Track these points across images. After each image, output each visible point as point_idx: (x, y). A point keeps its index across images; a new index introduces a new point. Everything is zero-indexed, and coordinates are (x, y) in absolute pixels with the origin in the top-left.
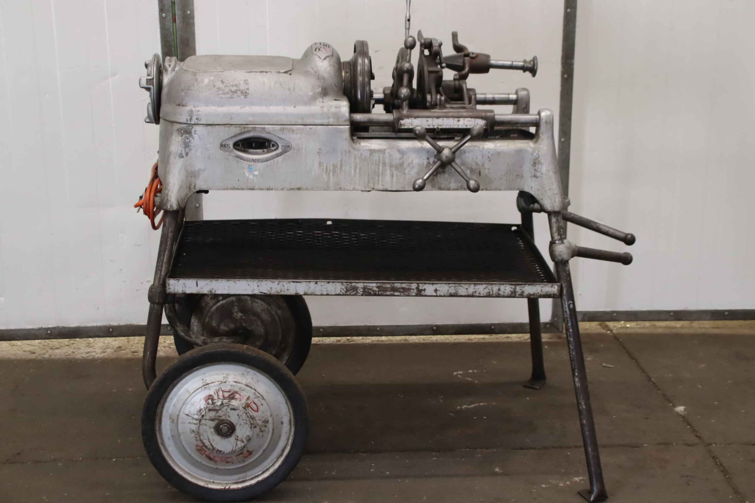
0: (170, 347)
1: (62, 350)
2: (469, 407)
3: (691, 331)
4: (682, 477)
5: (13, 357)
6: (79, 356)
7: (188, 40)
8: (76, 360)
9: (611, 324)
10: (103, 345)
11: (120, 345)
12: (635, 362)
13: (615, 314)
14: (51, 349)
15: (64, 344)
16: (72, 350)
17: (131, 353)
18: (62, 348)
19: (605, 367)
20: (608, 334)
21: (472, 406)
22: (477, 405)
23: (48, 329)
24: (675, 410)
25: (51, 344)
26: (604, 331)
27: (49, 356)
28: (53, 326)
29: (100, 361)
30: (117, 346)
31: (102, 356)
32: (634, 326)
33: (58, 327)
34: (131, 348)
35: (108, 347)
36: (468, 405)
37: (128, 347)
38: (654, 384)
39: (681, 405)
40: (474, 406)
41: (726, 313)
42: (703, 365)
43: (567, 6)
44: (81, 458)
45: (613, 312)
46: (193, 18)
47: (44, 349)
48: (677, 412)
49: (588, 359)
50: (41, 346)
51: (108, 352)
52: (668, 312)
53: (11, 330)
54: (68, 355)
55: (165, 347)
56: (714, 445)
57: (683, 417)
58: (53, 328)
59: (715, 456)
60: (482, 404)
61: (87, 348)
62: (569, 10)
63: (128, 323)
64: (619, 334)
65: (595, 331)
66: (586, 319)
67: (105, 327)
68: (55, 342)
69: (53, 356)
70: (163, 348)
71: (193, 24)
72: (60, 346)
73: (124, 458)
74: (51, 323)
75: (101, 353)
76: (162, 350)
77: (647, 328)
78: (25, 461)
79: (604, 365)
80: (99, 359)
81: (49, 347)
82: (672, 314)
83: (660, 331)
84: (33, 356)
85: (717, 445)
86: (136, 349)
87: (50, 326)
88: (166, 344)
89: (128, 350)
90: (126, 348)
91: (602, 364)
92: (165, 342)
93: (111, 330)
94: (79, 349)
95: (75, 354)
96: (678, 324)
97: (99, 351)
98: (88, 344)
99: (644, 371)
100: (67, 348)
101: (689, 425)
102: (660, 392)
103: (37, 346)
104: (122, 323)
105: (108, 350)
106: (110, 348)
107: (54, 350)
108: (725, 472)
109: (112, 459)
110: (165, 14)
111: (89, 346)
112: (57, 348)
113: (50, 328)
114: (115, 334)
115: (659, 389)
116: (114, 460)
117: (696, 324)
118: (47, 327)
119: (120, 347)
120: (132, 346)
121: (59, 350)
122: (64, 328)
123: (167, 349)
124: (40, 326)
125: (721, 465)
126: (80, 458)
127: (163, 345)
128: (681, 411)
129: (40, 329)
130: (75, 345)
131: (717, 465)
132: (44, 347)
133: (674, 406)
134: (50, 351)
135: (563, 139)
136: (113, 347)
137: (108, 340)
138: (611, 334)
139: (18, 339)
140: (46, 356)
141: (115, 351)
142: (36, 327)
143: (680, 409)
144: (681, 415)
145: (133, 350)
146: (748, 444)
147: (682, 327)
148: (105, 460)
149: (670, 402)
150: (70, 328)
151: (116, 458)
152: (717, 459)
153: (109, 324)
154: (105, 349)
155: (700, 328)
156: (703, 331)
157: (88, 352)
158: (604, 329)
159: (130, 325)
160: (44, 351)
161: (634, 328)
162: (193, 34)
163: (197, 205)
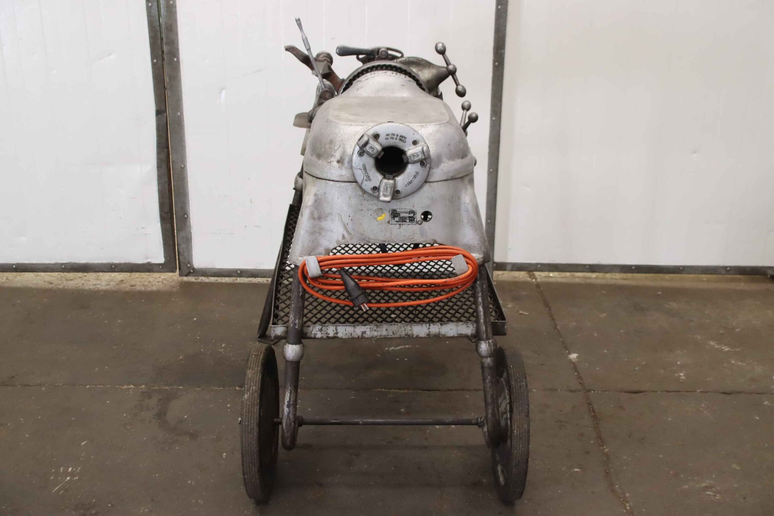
0: (162, 282)
1: (75, 281)
2: (396, 349)
3: (603, 282)
4: (556, 422)
5: (34, 286)
6: (86, 287)
7: (171, 26)
8: (84, 291)
9: (537, 274)
10: (109, 278)
11: (123, 279)
12: (548, 310)
13: (539, 266)
14: (67, 280)
15: (78, 276)
16: (83, 282)
17: (130, 287)
18: (75, 280)
19: (521, 314)
20: (533, 282)
21: (399, 348)
22: (403, 347)
23: (62, 264)
24: (570, 357)
25: (68, 275)
26: (529, 279)
27: (63, 287)
28: (66, 262)
29: (103, 293)
30: (120, 279)
31: (105, 288)
32: (556, 276)
33: (70, 263)
34: (131, 282)
35: (112, 280)
36: (395, 347)
37: (129, 281)
38: (558, 331)
39: (575, 353)
40: (401, 348)
41: (633, 268)
42: (604, 315)
43: (498, 4)
44: (62, 384)
45: (537, 264)
46: (175, 7)
47: (61, 280)
48: (571, 359)
49: (509, 306)
50: (59, 278)
51: (111, 285)
52: (585, 265)
53: (33, 264)
54: (78, 287)
55: (158, 282)
56: (592, 392)
57: (574, 364)
58: (66, 263)
59: (590, 403)
60: (407, 346)
61: (96, 281)
62: (499, 7)
63: (127, 261)
64: (542, 282)
65: (523, 280)
66: (515, 269)
67: (108, 264)
68: (71, 275)
69: (66, 287)
70: (157, 283)
71: (175, 13)
72: (74, 278)
73: (96, 385)
74: (65, 260)
75: (105, 285)
76: (155, 285)
77: (566, 277)
78: (16, 384)
79: (520, 312)
80: (102, 290)
81: (66, 278)
82: (587, 267)
83: (577, 280)
84: (50, 286)
85: (595, 392)
86: (134, 283)
87: (64, 262)
88: (160, 280)
89: (128, 283)
90: (127, 282)
91: (518, 312)
92: (160, 277)
93: (113, 266)
94: (89, 281)
95: (84, 286)
96: (594, 275)
97: (104, 283)
98: (97, 277)
99: (553, 319)
100: (79, 280)
101: (577, 372)
102: (561, 339)
103: (56, 277)
104: (122, 261)
105: (112, 283)
106: (114, 281)
107: (69, 281)
108: (595, 417)
109: (87, 386)
110: (151, 3)
111: (97, 279)
112: (71, 280)
113: (64, 263)
114: (116, 270)
115: (561, 337)
116: (88, 386)
117: (608, 275)
118: (61, 263)
119: (122, 281)
120: (132, 280)
121: (72, 281)
122: (75, 263)
123: (160, 284)
124: (56, 262)
125: (593, 411)
126: (60, 384)
127: (157, 280)
128: (574, 358)
129: (55, 264)
130: (86, 278)
131: (590, 410)
132: (61, 278)
133: (569, 353)
134: (65, 282)
135: (494, 118)
136: (117, 281)
137: (113, 274)
138: (535, 283)
139: (38, 271)
140: (61, 287)
141: (118, 284)
142: (53, 262)
143: (574, 356)
144: (573, 362)
145: (132, 284)
146: (621, 392)
147: (596, 278)
148: (81, 386)
149: (567, 349)
150: (79, 264)
151: (89, 385)
152: (591, 405)
153: (112, 262)
154: (110, 282)
155: (612, 279)
156: (613, 282)
157: (96, 285)
158: (530, 277)
159: (129, 263)
160: (59, 282)
161: (556, 277)
162: (175, 20)
163: (183, 166)
